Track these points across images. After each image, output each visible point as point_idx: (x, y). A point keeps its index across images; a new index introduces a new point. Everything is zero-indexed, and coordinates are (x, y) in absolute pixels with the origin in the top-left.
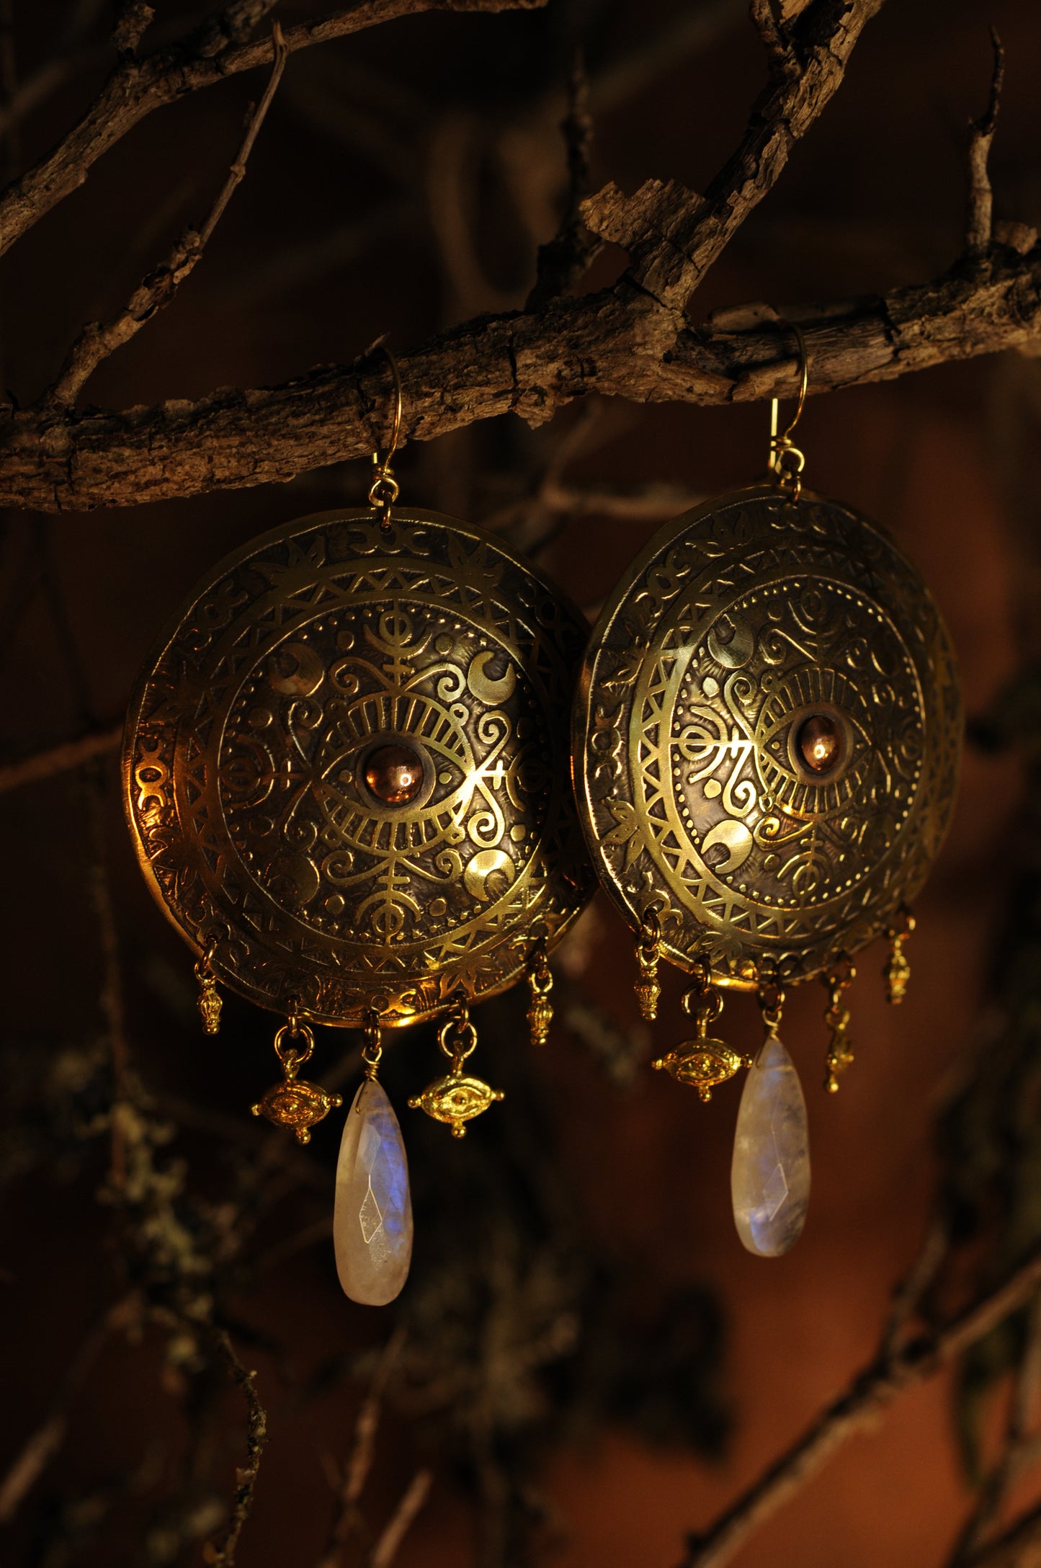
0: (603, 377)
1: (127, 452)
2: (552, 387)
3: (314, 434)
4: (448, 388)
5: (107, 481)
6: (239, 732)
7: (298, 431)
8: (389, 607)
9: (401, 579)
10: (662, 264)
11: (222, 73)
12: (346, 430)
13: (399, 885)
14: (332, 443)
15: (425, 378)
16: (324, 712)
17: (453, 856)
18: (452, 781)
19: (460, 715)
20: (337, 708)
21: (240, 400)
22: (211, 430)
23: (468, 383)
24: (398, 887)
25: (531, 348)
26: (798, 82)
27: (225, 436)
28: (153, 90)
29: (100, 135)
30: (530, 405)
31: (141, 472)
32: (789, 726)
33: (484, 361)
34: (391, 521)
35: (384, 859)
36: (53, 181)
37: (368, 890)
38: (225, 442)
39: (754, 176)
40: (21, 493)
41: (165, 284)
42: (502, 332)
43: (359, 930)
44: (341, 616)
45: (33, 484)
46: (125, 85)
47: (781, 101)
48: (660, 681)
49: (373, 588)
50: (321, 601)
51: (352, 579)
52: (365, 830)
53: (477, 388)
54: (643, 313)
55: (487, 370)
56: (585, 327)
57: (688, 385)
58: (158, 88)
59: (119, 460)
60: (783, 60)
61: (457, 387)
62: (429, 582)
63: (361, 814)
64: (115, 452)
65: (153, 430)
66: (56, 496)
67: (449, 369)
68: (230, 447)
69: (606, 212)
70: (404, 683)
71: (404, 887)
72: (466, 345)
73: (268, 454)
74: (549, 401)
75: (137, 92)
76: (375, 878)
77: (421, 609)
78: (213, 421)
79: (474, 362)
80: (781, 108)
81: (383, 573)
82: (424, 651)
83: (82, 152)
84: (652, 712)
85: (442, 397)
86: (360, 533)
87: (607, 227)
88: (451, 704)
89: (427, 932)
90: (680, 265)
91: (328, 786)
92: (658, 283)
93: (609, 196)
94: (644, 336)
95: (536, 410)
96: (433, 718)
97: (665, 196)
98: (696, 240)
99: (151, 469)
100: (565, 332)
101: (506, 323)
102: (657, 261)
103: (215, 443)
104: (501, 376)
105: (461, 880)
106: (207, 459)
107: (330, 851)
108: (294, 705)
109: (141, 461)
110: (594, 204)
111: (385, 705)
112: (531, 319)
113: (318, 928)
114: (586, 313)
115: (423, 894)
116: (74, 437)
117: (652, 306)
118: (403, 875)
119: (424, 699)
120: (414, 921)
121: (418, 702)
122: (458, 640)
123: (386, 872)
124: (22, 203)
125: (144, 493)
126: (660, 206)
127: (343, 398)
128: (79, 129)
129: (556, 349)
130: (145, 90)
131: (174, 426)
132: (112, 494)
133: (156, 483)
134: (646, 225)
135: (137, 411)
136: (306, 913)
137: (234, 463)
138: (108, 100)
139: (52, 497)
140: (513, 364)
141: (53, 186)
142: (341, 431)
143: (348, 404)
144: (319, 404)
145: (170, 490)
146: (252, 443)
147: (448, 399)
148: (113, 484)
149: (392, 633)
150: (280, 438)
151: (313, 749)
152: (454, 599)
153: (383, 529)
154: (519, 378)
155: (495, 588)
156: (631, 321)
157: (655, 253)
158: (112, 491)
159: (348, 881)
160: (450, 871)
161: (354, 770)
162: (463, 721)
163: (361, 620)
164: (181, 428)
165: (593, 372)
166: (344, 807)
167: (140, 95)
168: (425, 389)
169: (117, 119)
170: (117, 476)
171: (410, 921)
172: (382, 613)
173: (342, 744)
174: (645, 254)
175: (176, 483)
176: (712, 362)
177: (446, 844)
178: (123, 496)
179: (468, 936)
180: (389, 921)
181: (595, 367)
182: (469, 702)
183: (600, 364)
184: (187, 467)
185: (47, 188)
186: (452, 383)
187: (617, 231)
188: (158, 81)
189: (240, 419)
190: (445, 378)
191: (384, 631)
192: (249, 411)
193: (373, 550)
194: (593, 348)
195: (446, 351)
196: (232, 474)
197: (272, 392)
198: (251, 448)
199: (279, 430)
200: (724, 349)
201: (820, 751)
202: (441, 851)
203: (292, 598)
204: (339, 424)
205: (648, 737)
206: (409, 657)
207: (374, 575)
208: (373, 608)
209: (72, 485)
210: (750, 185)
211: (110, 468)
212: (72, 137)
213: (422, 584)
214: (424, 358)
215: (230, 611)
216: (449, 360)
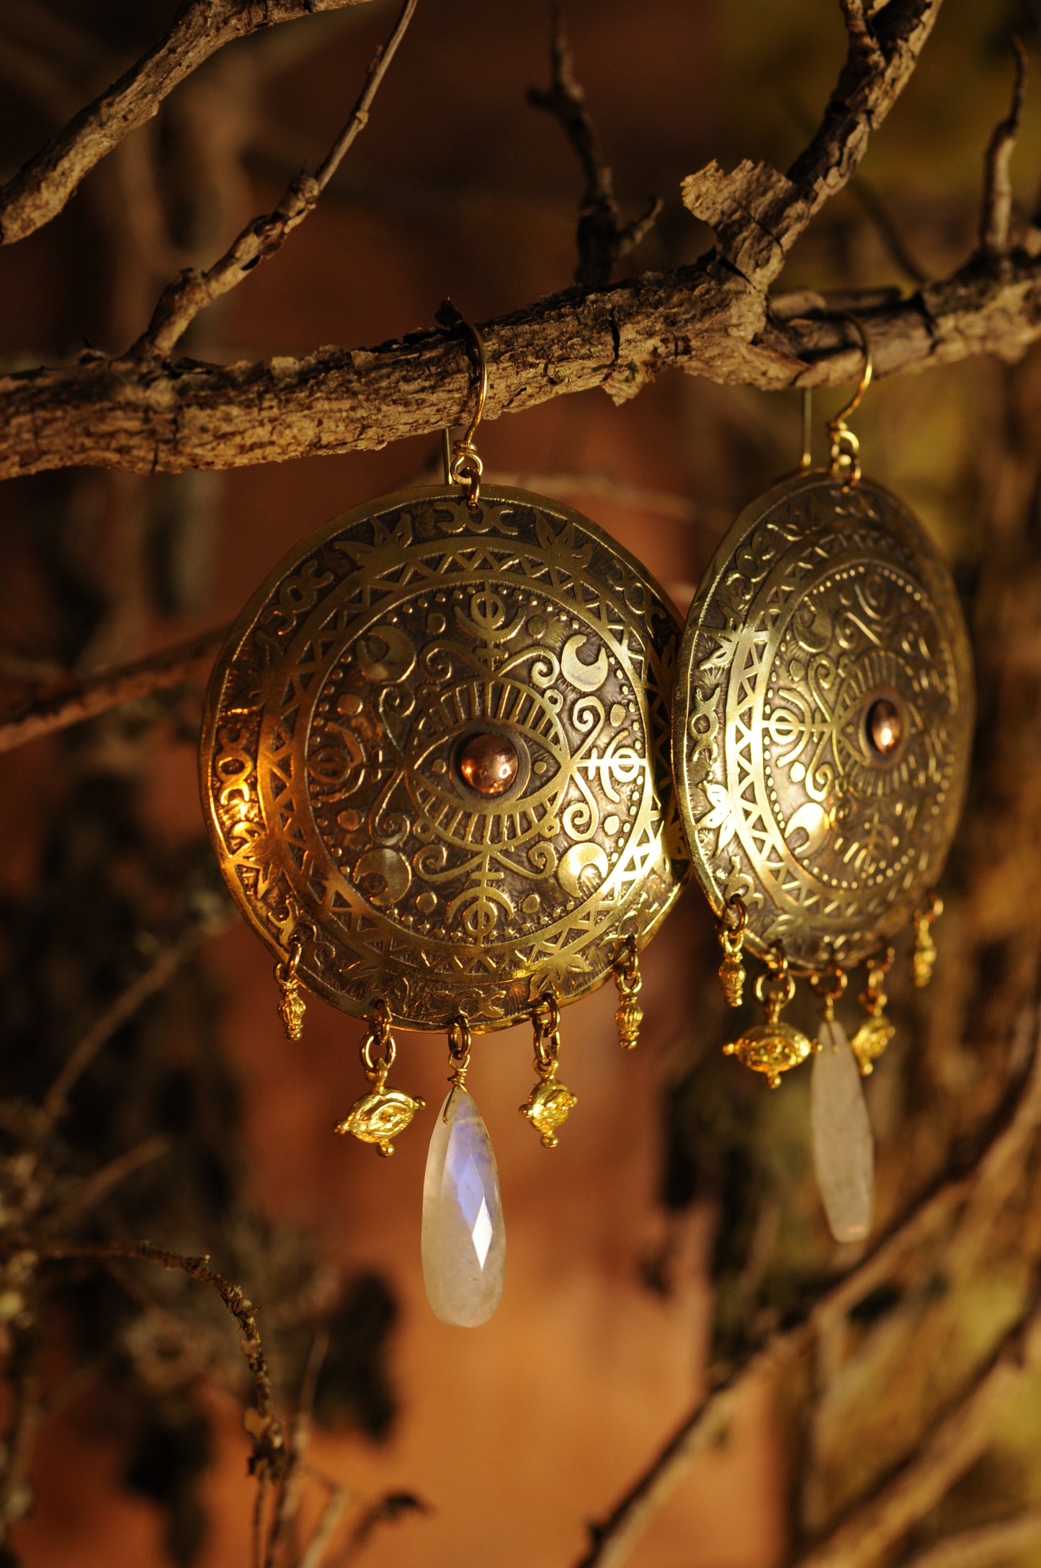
0: (696, 356)
1: (235, 411)
2: (645, 364)
3: (423, 401)
4: (553, 360)
5: (212, 442)
6: (327, 720)
7: (410, 396)
8: (481, 588)
9: (490, 558)
10: (752, 245)
11: (310, 11)
12: (453, 398)
13: (492, 881)
14: (438, 411)
15: (530, 348)
16: (416, 699)
17: (548, 850)
18: (548, 770)
19: (554, 701)
20: (429, 694)
21: (347, 361)
22: (321, 391)
23: (572, 356)
24: (491, 883)
25: (632, 323)
26: (882, 74)
27: (337, 399)
28: (234, 22)
29: (180, 65)
30: (620, 382)
31: (248, 434)
32: (862, 709)
33: (586, 333)
34: (479, 499)
35: (478, 853)
36: (131, 111)
37: (461, 886)
38: (336, 405)
39: (839, 164)
40: (120, 450)
41: (275, 233)
42: (601, 304)
43: (451, 928)
44: (431, 597)
45: (135, 441)
46: (206, 14)
47: (867, 91)
48: (753, 664)
49: (463, 569)
50: (409, 583)
51: (441, 559)
52: (459, 823)
53: (581, 361)
54: (739, 293)
55: (590, 343)
56: (681, 305)
57: (763, 368)
58: (239, 20)
59: (228, 419)
60: (867, 52)
61: (562, 359)
62: (520, 563)
63: (455, 805)
64: (223, 411)
65: (261, 389)
66: (156, 456)
67: (553, 340)
68: (340, 410)
69: (704, 189)
70: (498, 668)
71: (498, 883)
72: (567, 316)
73: (377, 420)
74: (640, 378)
75: (218, 23)
76: (468, 874)
77: (512, 592)
78: (323, 382)
79: (577, 334)
80: (866, 99)
81: (473, 553)
82: (518, 633)
83: (162, 83)
84: (746, 695)
85: (546, 369)
86: (447, 512)
87: (701, 204)
88: (545, 690)
89: (520, 930)
90: (769, 247)
91: (421, 776)
92: (749, 264)
93: (709, 173)
94: (740, 317)
95: (624, 386)
96: (528, 705)
97: (755, 177)
98: (785, 224)
99: (259, 431)
100: (661, 309)
101: (605, 295)
102: (747, 244)
103: (326, 406)
104: (603, 350)
105: (556, 876)
106: (316, 422)
107: (422, 845)
108: (385, 691)
109: (250, 421)
110: (694, 180)
111: (478, 691)
112: (626, 293)
113: (408, 927)
114: (681, 291)
115: (516, 890)
116: (181, 392)
117: (746, 287)
118: (497, 870)
119: (518, 684)
120: (506, 919)
121: (513, 687)
122: (550, 623)
123: (479, 867)
124: (103, 132)
125: (246, 456)
126: (749, 187)
127: (453, 365)
128: (157, 57)
129: (653, 326)
130: (226, 22)
131: (282, 385)
132: (215, 456)
133: (261, 445)
134: (735, 205)
135: (240, 368)
136: (396, 911)
137: (342, 427)
138: (188, 28)
139: (151, 456)
140: (616, 338)
141: (130, 117)
142: (449, 399)
143: (459, 371)
144: (429, 370)
145: (273, 454)
146: (363, 408)
147: (551, 372)
148: (219, 444)
149: (484, 615)
150: (391, 403)
151: (405, 738)
152: (546, 579)
153: (470, 508)
154: (621, 353)
155: (585, 569)
156: (727, 301)
157: (745, 234)
158: (216, 452)
159: (439, 878)
160: (544, 865)
161: (447, 759)
162: (557, 708)
163: (452, 602)
164: (291, 389)
165: (687, 351)
166: (437, 798)
167: (221, 25)
168: (531, 359)
169: (196, 50)
170: (224, 437)
171: (503, 919)
172: (473, 595)
173: (435, 732)
174: (735, 235)
175: (281, 447)
176: (787, 348)
177: (541, 838)
178: (224, 458)
179: (560, 934)
180: (482, 919)
181: (689, 346)
182: (562, 687)
183: (694, 343)
184: (295, 431)
185: (125, 118)
186: (556, 355)
187: (708, 209)
188: (240, 12)
189: (350, 382)
190: (549, 348)
191: (476, 612)
192: (359, 373)
193: (461, 529)
194: (690, 327)
195: (548, 321)
196: (336, 440)
197: (377, 354)
198: (361, 413)
199: (391, 395)
200: (796, 335)
201: (886, 736)
202: (535, 845)
203: (380, 579)
204: (450, 391)
205: (742, 720)
206: (502, 641)
207: (463, 554)
208: (464, 589)
209: (175, 445)
210: (834, 172)
211: (217, 429)
212: (150, 65)
213: (513, 565)
214: (527, 327)
215: (315, 593)
216: (552, 330)
